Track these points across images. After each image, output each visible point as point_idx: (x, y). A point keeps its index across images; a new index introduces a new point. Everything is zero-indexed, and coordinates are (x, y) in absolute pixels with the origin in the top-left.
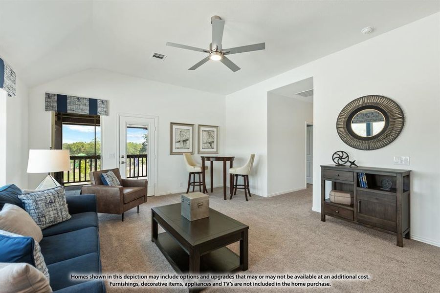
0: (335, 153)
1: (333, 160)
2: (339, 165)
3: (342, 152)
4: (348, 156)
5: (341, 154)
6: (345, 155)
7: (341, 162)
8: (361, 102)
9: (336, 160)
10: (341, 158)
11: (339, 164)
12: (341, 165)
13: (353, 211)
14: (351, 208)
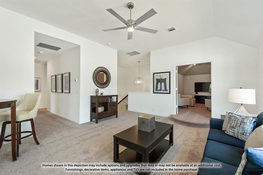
4: (98, 91)
9: (96, 93)
13: (107, 112)
14: (106, 112)
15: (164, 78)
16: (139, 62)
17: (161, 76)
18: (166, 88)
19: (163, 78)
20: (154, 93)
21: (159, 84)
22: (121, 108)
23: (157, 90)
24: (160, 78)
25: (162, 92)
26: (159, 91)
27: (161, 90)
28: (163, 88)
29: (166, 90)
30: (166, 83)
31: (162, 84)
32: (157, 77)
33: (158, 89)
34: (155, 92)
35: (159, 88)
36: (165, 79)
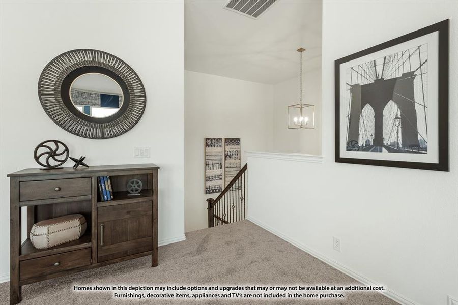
0: (41, 145)
1: (37, 158)
2: (49, 168)
3: (56, 142)
4: (67, 150)
5: (53, 146)
6: (61, 149)
7: (52, 162)
8: (89, 58)
9: (43, 159)
10: (53, 154)
11: (49, 166)
12: (54, 168)
13: (90, 248)
14: (87, 245)
15: (398, 74)
16: (301, 50)
17: (379, 69)
18: (415, 133)
19: (394, 72)
20: (338, 159)
21: (368, 112)
22: (231, 205)
23: (353, 144)
24: (372, 80)
25: (384, 155)
26: (367, 148)
27: (378, 142)
28: (392, 133)
29: (412, 142)
30: (412, 104)
31: (385, 112)
32: (355, 76)
33: (362, 142)
34: (344, 154)
35: (366, 134)
36: (409, 77)
